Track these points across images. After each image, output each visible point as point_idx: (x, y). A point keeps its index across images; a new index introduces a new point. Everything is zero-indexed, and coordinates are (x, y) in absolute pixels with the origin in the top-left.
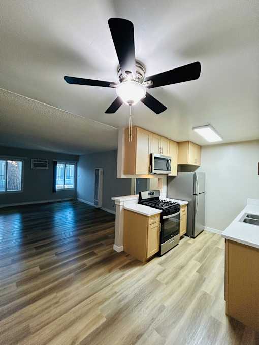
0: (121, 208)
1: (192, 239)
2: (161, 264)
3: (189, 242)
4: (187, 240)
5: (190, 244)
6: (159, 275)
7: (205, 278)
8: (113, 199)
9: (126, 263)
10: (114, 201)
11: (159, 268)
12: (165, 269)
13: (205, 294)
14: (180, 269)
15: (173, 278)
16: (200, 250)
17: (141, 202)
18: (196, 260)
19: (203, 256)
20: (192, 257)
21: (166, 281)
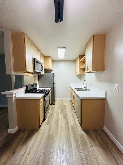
0: (14, 98)
1: (54, 105)
2: (47, 124)
3: (53, 107)
4: (52, 106)
5: (54, 108)
6: (49, 131)
7: (68, 120)
8: (3, 93)
9: (25, 137)
10: (5, 95)
11: (47, 127)
12: (51, 126)
13: (72, 126)
14: (57, 122)
15: (57, 128)
16: (59, 109)
17: (27, 91)
18: (60, 114)
19: (62, 111)
20: (58, 113)
21: (55, 132)
